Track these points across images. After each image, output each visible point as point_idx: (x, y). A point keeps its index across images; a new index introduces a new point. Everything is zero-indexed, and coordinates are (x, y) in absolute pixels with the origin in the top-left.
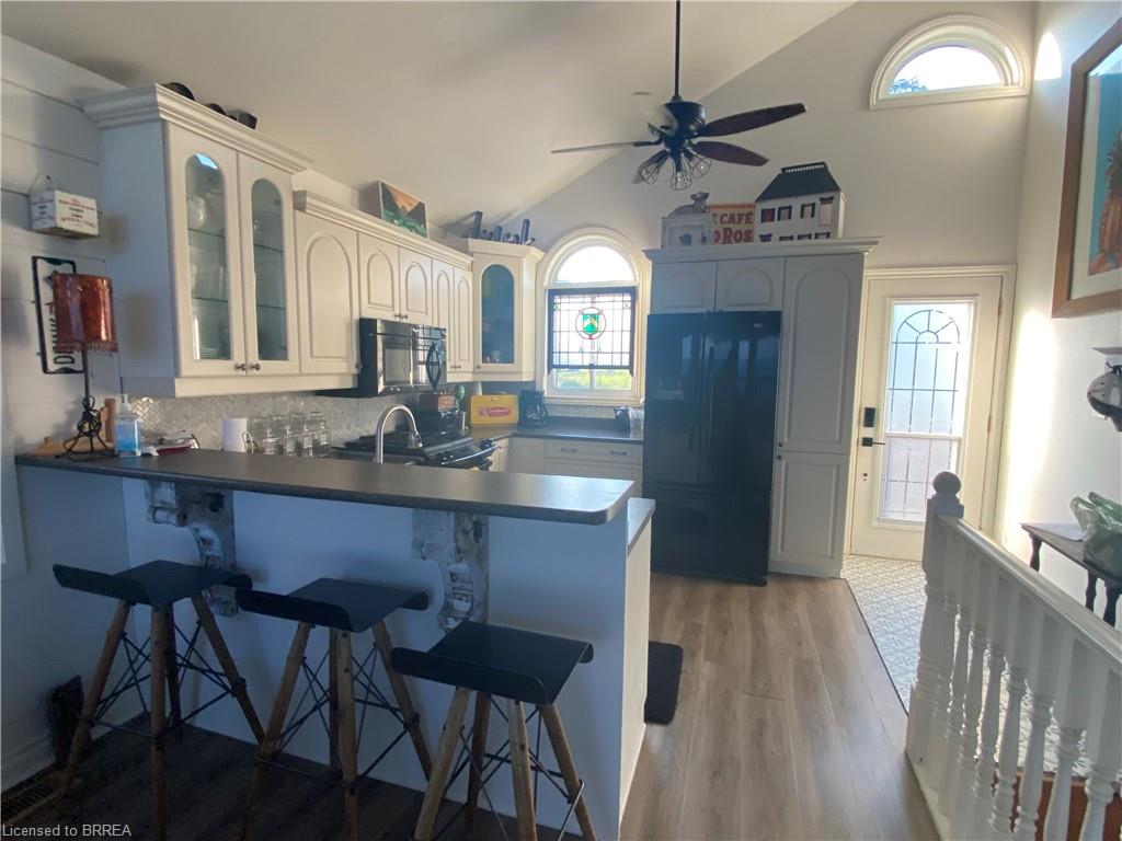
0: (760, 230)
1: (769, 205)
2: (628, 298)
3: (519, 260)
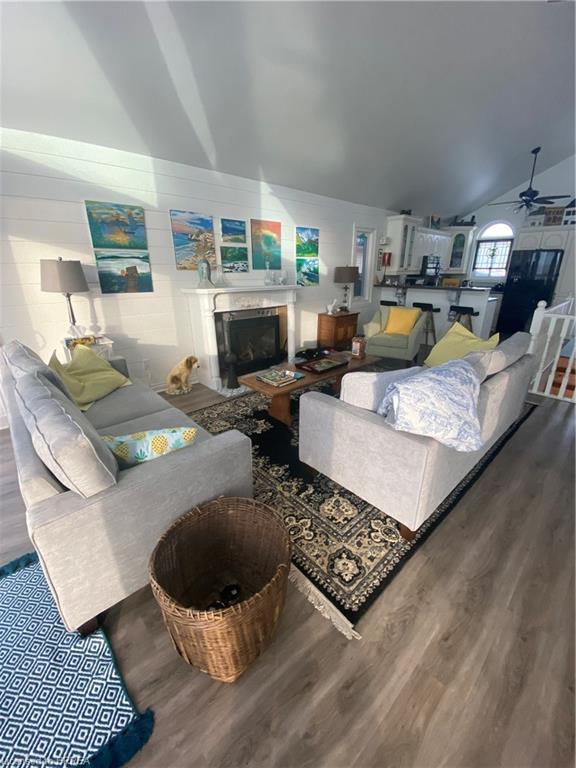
0: (565, 218)
1: (569, 209)
2: (509, 243)
3: (469, 231)
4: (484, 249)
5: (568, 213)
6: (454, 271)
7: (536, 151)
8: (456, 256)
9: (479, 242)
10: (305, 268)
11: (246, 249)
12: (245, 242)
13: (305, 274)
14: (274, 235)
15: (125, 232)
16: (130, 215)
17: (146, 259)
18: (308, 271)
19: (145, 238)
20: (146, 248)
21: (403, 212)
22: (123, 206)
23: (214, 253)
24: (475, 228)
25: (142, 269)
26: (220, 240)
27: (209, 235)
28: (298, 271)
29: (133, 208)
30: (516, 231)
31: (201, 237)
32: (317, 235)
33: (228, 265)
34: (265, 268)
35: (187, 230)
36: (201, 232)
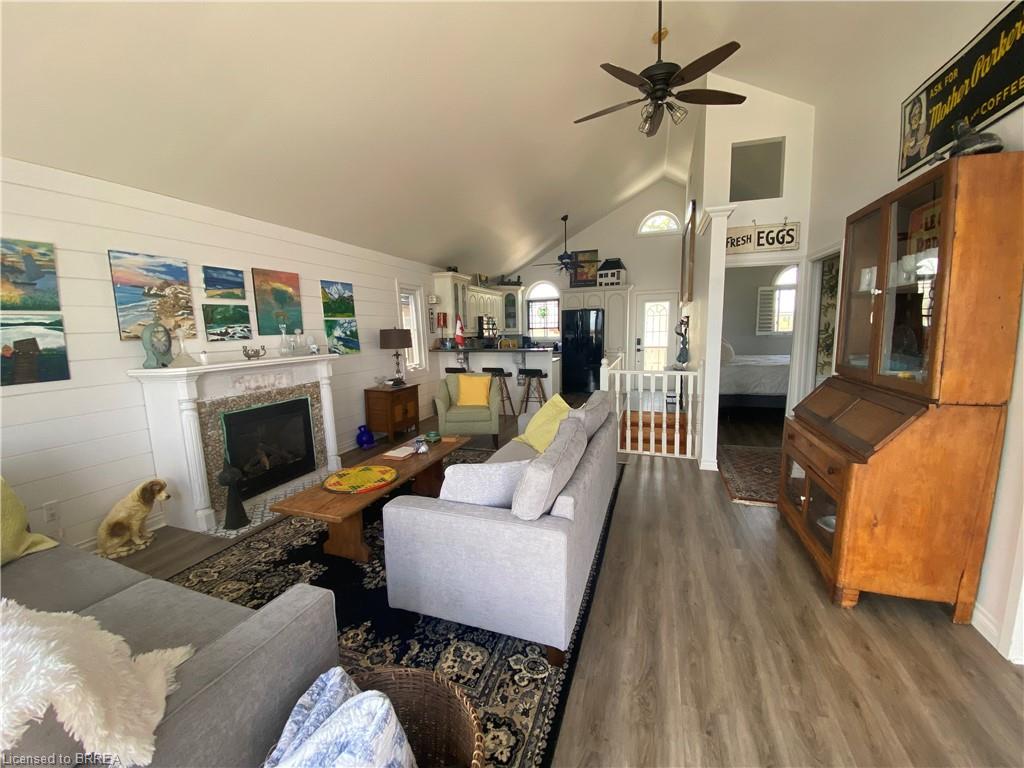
0: (599, 280)
1: (601, 272)
2: (557, 302)
3: (517, 291)
4: (535, 308)
5: (601, 276)
6: (510, 331)
7: (565, 218)
8: (510, 316)
9: (529, 302)
10: (338, 332)
11: (246, 308)
12: (244, 298)
13: (339, 339)
14: (290, 290)
15: (15, 283)
16: (28, 257)
17: (58, 325)
18: (343, 335)
19: (55, 292)
20: (58, 308)
21: (450, 269)
22: (15, 242)
23: (191, 313)
24: (523, 288)
25: (47, 340)
26: (200, 297)
27: (179, 288)
28: (329, 335)
29: (35, 246)
30: (563, 291)
31: (168, 291)
32: (351, 291)
33: (218, 331)
34: (280, 333)
35: (141, 280)
36: (168, 284)
